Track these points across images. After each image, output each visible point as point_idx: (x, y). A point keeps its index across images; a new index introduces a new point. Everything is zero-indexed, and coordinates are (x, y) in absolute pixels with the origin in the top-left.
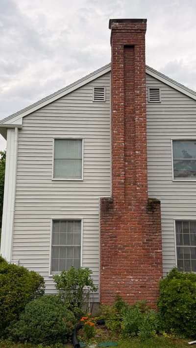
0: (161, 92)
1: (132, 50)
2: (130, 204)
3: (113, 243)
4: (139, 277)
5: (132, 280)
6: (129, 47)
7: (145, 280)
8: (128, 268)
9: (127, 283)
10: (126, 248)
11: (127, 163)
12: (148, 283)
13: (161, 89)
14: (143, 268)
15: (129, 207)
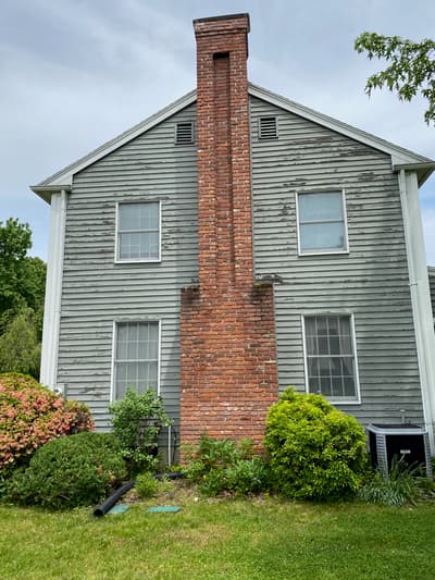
0: (278, 123)
1: (226, 60)
2: (224, 292)
3: (200, 352)
4: (239, 404)
5: (229, 409)
6: (222, 57)
7: (249, 409)
8: (222, 390)
9: (222, 413)
10: (220, 359)
11: (220, 229)
12: (252, 413)
13: (277, 118)
14: (246, 390)
15: (224, 295)
